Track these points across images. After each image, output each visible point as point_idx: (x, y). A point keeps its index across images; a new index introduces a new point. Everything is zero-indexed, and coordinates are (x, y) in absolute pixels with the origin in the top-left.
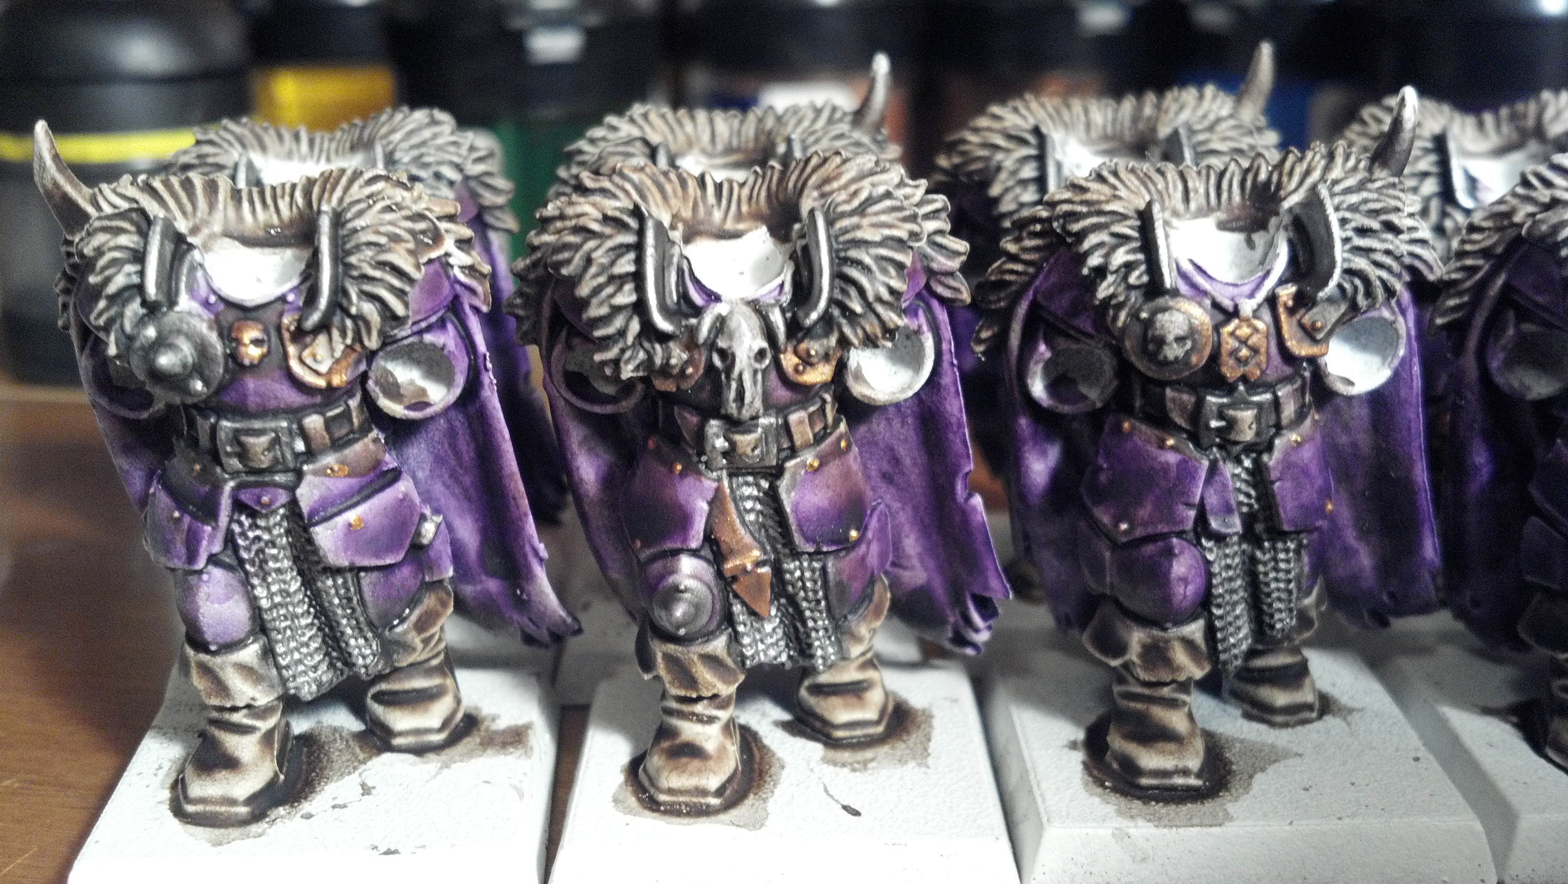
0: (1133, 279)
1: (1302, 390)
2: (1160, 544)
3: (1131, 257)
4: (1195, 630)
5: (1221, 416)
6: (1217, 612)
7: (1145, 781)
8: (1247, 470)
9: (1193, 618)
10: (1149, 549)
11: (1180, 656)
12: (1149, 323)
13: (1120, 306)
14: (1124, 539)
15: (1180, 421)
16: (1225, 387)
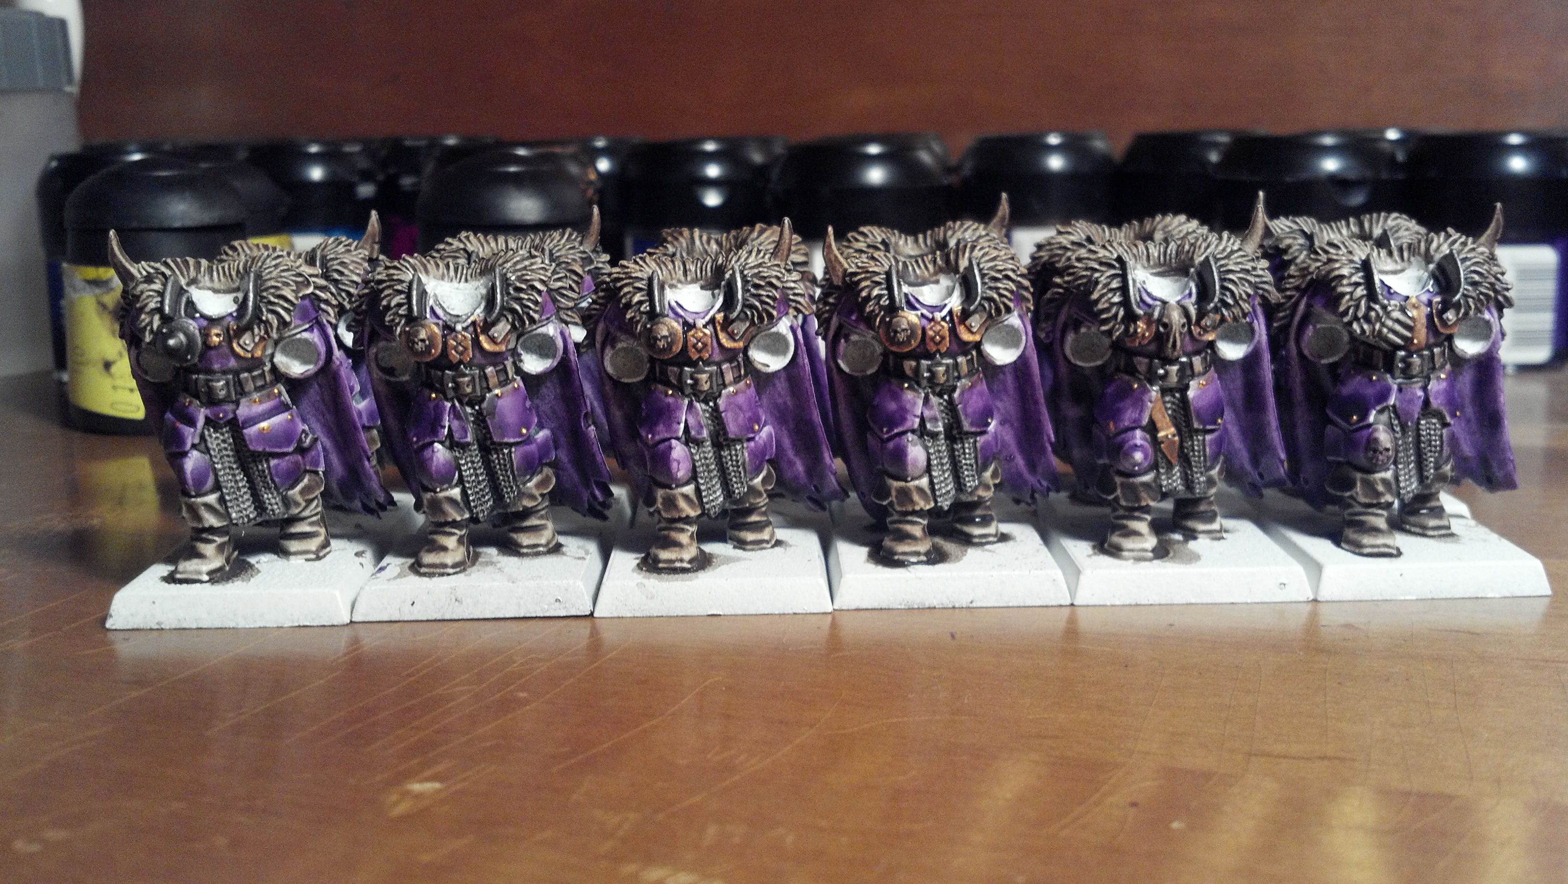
0: (642, 309)
1: (738, 367)
2: (667, 443)
3: (643, 298)
4: (689, 489)
5: (692, 378)
6: (701, 481)
7: (661, 565)
8: (711, 407)
9: (687, 483)
10: (662, 446)
11: (682, 504)
12: (650, 330)
13: (638, 322)
14: (651, 443)
15: (674, 382)
16: (693, 364)
